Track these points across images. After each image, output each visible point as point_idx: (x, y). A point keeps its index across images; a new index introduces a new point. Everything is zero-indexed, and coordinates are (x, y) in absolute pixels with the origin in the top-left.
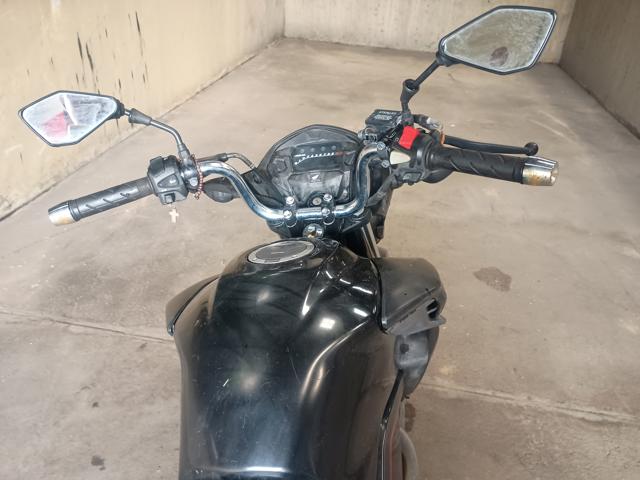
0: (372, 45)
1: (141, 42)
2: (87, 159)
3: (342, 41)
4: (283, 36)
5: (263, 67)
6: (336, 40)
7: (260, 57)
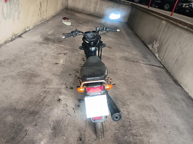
1: (47, 4)
4: (67, 9)
7: (63, 12)
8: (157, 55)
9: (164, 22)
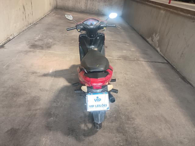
0: (79, 11)
1: (32, 6)
2: (24, 30)
3: (72, 10)
4: (57, 8)
5: (54, 15)
6: (70, 9)
7: (52, 12)
8: (158, 49)
9: (162, 12)
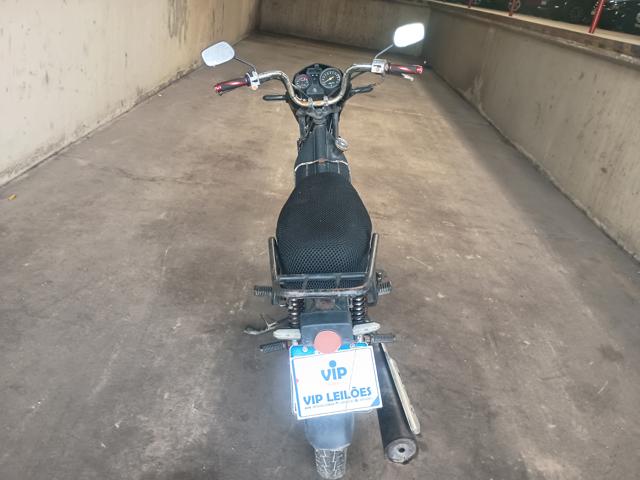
8: (480, 107)
9: (492, 31)
